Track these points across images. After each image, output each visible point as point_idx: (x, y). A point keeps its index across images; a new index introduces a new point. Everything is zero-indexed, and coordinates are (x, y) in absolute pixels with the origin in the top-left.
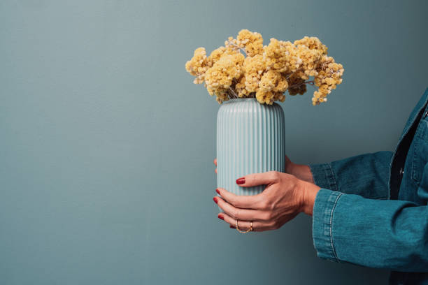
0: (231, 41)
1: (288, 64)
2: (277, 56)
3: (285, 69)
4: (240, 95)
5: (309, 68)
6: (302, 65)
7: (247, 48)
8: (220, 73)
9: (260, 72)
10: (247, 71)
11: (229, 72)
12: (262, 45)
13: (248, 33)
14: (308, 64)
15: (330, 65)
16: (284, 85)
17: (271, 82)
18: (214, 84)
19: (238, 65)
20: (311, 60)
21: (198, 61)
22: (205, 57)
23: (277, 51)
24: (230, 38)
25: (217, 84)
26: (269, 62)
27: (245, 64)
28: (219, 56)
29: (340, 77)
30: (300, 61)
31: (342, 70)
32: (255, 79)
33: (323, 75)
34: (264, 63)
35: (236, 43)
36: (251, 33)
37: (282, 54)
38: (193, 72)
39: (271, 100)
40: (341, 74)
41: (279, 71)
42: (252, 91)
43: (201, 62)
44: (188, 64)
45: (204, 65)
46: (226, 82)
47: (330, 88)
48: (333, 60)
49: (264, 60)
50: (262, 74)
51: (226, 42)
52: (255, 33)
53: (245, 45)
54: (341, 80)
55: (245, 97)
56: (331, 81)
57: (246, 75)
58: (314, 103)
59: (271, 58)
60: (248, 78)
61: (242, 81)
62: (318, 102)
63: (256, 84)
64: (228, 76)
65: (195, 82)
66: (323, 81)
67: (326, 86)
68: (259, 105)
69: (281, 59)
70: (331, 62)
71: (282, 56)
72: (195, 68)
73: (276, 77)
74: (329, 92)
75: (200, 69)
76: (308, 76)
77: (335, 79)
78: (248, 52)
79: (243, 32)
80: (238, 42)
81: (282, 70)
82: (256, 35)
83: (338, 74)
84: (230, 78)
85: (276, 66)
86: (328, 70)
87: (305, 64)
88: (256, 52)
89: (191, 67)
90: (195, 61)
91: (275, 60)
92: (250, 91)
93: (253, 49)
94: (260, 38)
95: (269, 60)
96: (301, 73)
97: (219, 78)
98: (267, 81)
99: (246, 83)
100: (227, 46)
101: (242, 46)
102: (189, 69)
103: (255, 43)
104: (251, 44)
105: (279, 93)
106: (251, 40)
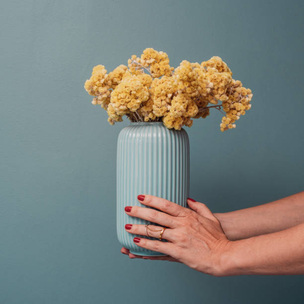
0: (135, 59)
1: (199, 88)
2: (190, 80)
3: (197, 93)
4: (146, 119)
5: (220, 92)
6: (212, 89)
7: (151, 68)
8: (128, 95)
9: (170, 95)
10: (155, 94)
11: (138, 95)
12: (169, 66)
13: (154, 52)
14: (218, 88)
15: (238, 89)
16: (194, 110)
17: (182, 107)
18: (122, 107)
19: (146, 87)
20: (222, 84)
21: (99, 80)
22: (106, 76)
23: (190, 74)
24: (134, 56)
25: (125, 107)
26: (181, 86)
27: (153, 85)
28: (121, 75)
29: (248, 103)
30: (211, 85)
31: (251, 95)
32: (164, 103)
33: (232, 100)
34: (176, 86)
35: (140, 62)
36: (157, 52)
37: (195, 77)
38: (93, 92)
39: (180, 126)
40: (250, 100)
41: (190, 95)
42: (161, 115)
43: (102, 81)
44: (88, 83)
45: (104, 84)
46: (134, 105)
47: (239, 114)
48: (241, 85)
49: (175, 83)
50: (172, 98)
51: (129, 61)
52: (161, 53)
53: (150, 64)
54: (250, 106)
55: (150, 120)
56: (239, 106)
57: (154, 98)
58: (222, 129)
59: (183, 81)
60: (156, 101)
61: (148, 104)
62: (226, 128)
63: (164, 108)
64: (137, 98)
65: (94, 102)
66: (232, 106)
67: (234, 112)
68: (168, 130)
69: (193, 83)
70: (239, 86)
71: (194, 80)
72: (95, 87)
73: (187, 102)
74: (238, 118)
75: (101, 90)
76: (217, 101)
77: (244, 105)
78: (153, 72)
79: (148, 50)
80: (143, 61)
81: (193, 94)
82: (162, 54)
83: (247, 99)
84: (139, 101)
85: (188, 90)
86: (236, 94)
87: (216, 88)
88: (162, 73)
89: (91, 87)
90: (95, 80)
91: (188, 84)
92: (158, 115)
93: (159, 69)
94: (166, 58)
95: (181, 83)
96: (210, 98)
97: (127, 100)
98: (178, 105)
99: (154, 107)
100: (130, 65)
101: (146, 65)
102: (89, 89)
103: (162, 63)
104: (156, 64)
105: (188, 117)
106: (157, 60)
